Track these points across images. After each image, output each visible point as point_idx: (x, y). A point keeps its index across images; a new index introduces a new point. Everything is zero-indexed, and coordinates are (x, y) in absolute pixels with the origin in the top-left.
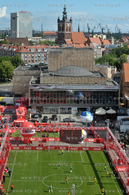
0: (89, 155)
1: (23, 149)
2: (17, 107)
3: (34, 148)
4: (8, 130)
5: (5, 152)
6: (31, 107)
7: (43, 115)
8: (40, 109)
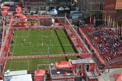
0: (56, 32)
1: (21, 30)
2: (16, 7)
3: (27, 29)
4: (12, 20)
5: (11, 32)
6: (24, 7)
7: (31, 12)
8: (29, 8)
